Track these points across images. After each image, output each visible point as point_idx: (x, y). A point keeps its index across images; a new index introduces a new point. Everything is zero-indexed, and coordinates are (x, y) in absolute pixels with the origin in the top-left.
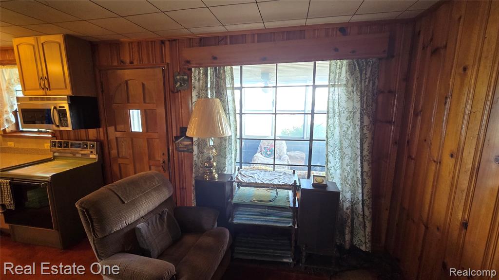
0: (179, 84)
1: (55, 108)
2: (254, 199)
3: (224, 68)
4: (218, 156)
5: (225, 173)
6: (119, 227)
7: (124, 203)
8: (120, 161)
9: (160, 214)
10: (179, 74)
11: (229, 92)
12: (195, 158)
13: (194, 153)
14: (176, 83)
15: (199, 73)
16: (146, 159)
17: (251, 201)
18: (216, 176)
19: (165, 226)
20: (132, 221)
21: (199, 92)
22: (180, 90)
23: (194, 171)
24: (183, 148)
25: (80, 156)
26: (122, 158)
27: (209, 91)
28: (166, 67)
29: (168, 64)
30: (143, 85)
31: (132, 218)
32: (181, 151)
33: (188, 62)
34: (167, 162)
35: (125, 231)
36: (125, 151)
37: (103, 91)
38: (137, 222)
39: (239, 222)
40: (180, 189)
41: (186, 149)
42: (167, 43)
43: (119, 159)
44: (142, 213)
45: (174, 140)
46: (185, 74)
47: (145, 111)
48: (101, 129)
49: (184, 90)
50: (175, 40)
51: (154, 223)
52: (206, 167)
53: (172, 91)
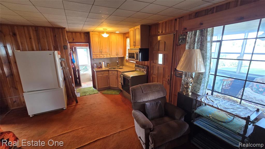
0: (181, 41)
1: (136, 53)
2: (211, 116)
3: (207, 30)
4: (196, 83)
5: (199, 94)
6: (140, 101)
7: (143, 92)
8: (153, 76)
9: (157, 102)
10: (181, 35)
11: (209, 45)
12: (183, 81)
13: (182, 79)
14: (179, 40)
15: (192, 34)
16: (162, 77)
17: (207, 116)
18: (190, 94)
19: (157, 108)
20: (145, 101)
21: (190, 45)
22: (181, 44)
23: (181, 88)
24: (178, 74)
25: (141, 71)
26: (154, 75)
27: (196, 44)
28: (176, 33)
29: (177, 30)
30: (165, 42)
31: (145, 100)
32: (177, 76)
33: (186, 29)
34: (170, 80)
35: (142, 103)
36: (156, 72)
37: (151, 46)
38: (147, 102)
39: (197, 124)
40: (174, 95)
41: (179, 76)
42: (178, 19)
43: (153, 75)
44: (149, 99)
45: (174, 70)
46: (184, 35)
47: (164, 55)
48: (149, 61)
49: (183, 44)
50: (182, 17)
51: (153, 105)
52: (185, 87)
53: (177, 45)
